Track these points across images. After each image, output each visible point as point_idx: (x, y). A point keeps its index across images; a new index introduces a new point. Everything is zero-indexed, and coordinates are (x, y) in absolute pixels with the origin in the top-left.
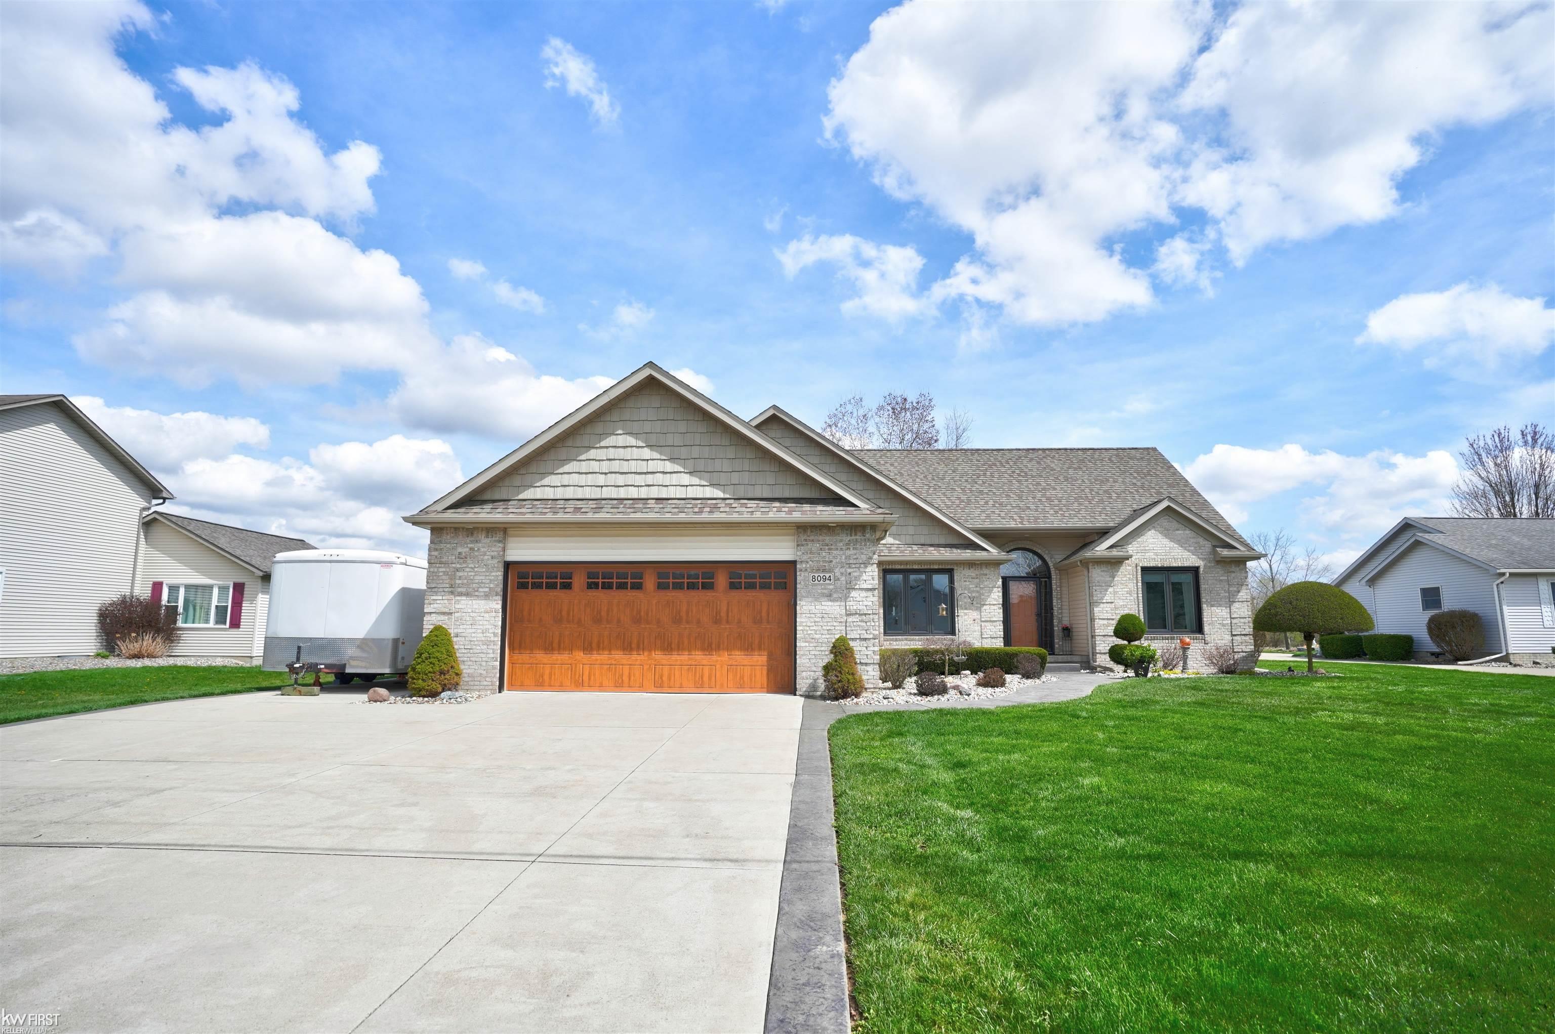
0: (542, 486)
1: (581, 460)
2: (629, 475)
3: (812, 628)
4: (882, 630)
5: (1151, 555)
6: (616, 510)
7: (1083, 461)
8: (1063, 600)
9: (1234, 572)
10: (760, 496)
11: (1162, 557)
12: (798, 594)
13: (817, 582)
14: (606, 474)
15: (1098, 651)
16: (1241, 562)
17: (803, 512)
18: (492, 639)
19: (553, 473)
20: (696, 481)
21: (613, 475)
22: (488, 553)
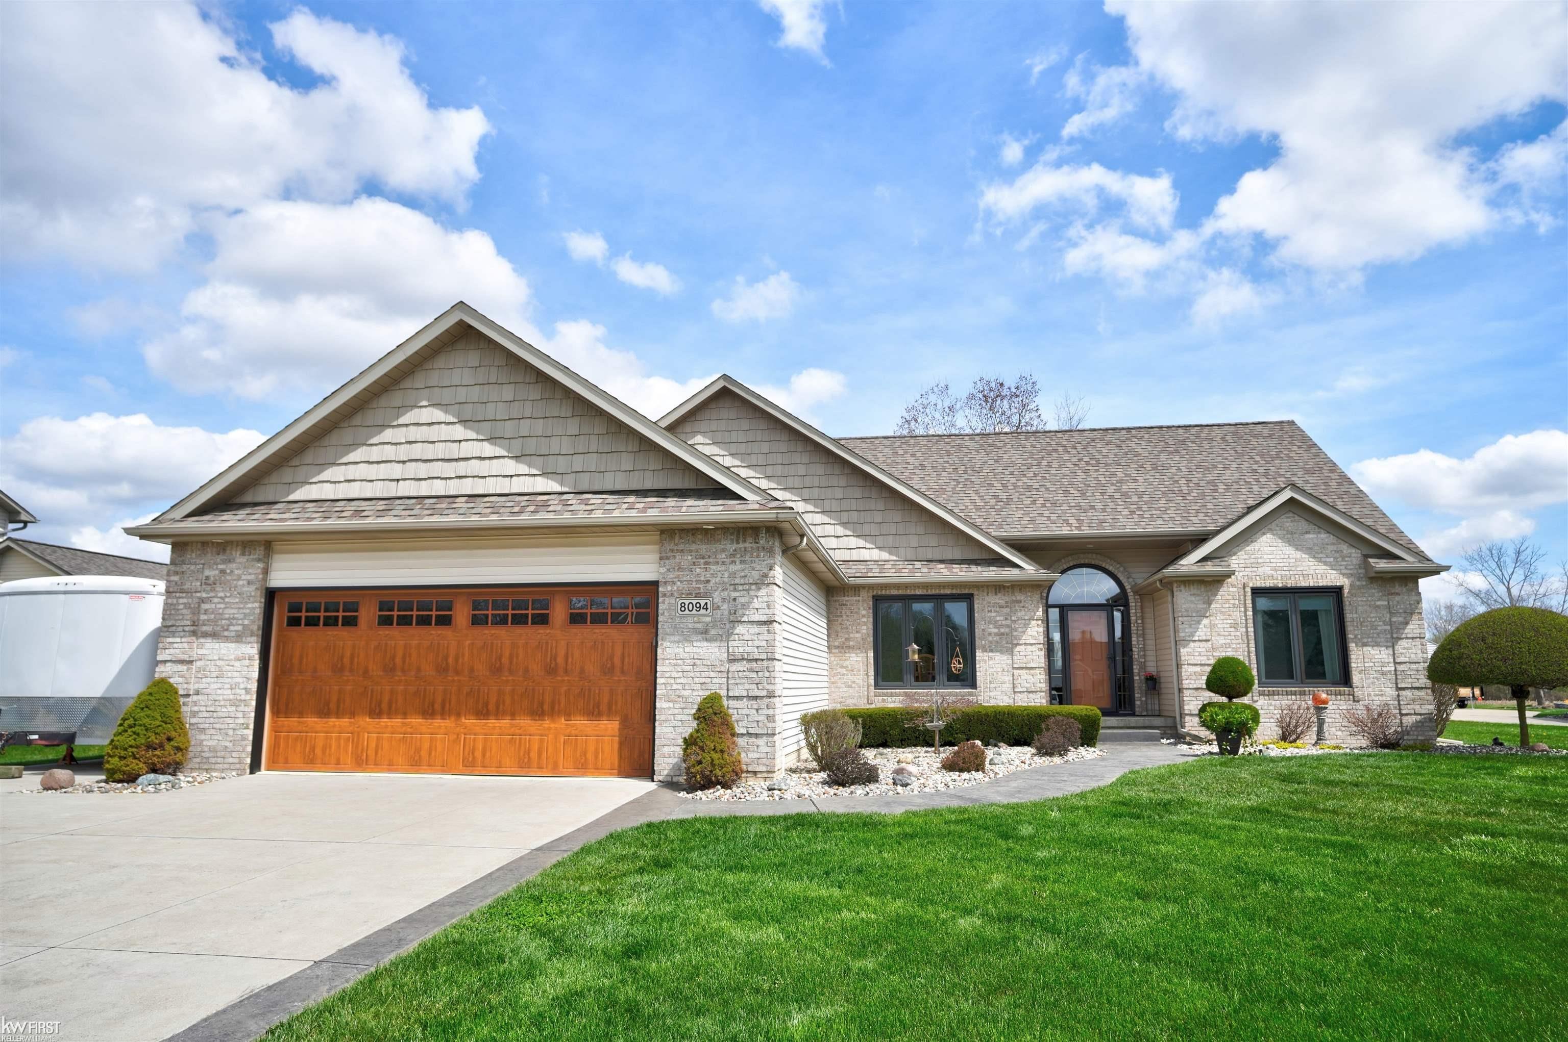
0: (320, 482)
1: (372, 445)
2: (434, 463)
3: (679, 681)
4: (872, 681)
5: (1267, 570)
6: (408, 512)
7: (1183, 442)
8: (1148, 637)
9: (1398, 594)
10: (611, 488)
11: (1283, 573)
12: (660, 631)
13: (687, 612)
14: (404, 462)
15: (1187, 712)
16: (1410, 579)
17: (663, 509)
18: (243, 697)
19: (334, 464)
20: (523, 468)
21: (414, 464)
22: (243, 577)
